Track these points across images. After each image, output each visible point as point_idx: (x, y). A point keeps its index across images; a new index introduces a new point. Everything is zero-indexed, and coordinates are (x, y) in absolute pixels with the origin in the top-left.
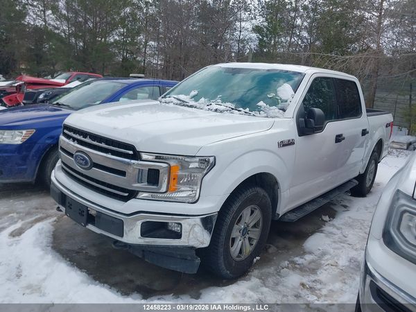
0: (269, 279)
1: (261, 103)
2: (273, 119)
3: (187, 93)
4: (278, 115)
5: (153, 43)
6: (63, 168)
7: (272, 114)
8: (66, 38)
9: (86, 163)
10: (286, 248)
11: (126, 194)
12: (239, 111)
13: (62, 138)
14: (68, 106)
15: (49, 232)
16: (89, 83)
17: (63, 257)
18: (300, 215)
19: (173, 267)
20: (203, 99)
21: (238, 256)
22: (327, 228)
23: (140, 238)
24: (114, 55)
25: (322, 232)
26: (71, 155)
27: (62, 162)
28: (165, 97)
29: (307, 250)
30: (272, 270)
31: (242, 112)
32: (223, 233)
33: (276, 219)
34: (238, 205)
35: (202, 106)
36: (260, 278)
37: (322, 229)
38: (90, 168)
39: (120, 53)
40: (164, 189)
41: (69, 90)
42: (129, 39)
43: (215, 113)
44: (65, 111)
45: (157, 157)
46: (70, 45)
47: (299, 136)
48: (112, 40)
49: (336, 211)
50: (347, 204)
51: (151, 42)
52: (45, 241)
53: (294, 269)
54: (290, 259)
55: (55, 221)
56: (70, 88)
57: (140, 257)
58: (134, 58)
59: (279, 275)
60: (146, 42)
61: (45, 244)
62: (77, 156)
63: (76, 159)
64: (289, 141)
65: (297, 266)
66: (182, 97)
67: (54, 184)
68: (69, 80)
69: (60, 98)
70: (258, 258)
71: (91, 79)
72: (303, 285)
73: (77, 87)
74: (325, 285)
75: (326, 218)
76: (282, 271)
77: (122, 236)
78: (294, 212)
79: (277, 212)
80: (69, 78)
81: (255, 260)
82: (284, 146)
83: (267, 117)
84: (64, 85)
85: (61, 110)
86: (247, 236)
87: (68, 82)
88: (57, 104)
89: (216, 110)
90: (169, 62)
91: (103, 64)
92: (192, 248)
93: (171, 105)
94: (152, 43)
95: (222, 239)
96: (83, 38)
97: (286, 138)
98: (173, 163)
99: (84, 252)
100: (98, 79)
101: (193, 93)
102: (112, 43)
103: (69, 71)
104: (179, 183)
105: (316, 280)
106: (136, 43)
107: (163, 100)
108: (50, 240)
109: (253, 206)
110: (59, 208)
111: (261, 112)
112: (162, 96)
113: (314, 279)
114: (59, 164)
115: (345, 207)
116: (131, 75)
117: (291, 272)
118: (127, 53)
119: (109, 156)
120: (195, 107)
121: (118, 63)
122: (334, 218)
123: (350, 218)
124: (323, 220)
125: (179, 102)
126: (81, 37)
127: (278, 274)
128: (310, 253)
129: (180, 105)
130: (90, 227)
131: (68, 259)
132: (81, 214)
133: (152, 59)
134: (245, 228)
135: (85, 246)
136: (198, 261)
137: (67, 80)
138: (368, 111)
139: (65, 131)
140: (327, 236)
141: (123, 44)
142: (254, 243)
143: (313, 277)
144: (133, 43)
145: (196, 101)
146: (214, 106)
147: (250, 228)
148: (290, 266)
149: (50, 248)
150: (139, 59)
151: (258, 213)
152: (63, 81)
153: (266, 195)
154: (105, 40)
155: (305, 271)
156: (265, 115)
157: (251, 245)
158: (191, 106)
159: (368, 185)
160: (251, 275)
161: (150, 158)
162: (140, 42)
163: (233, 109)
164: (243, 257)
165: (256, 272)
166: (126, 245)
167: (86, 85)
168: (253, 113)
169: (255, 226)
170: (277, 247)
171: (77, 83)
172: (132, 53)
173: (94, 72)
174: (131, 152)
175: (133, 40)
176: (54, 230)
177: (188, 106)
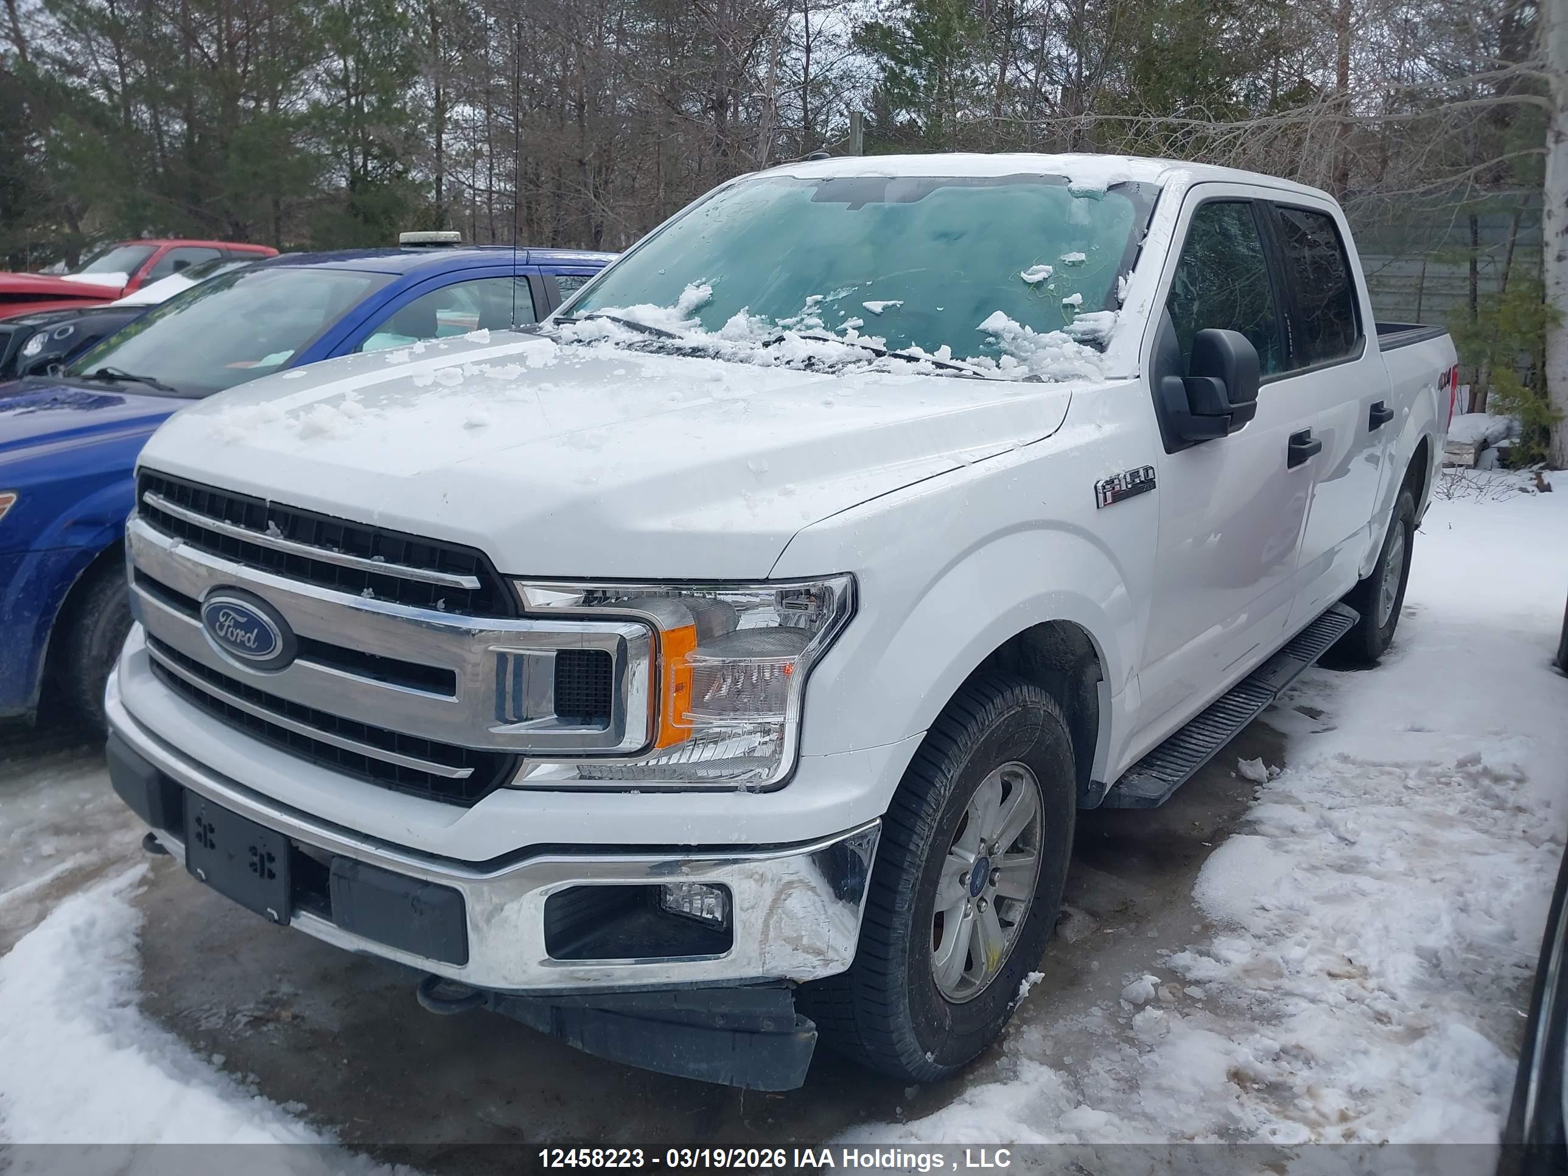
0: (1095, 1065)
1: (997, 321)
2: (1064, 388)
3: (667, 297)
4: (1079, 366)
5: (468, 110)
6: (154, 663)
7: (1050, 366)
8: (115, 108)
9: (264, 641)
10: (1125, 912)
11: (465, 773)
12: (910, 359)
13: (138, 527)
14: (151, 382)
15: (121, 935)
16: (228, 282)
17: (196, 1050)
18: (1177, 774)
19: (695, 1068)
20: (740, 321)
21: (964, 983)
22: (1266, 811)
23: (542, 963)
24: (318, 165)
25: (1251, 828)
26: (190, 605)
27: (150, 636)
28: (568, 318)
29: (1215, 915)
30: (1095, 1018)
31: (925, 365)
32: (905, 904)
33: (1093, 802)
34: (955, 772)
35: (743, 348)
36: (1057, 1064)
37: (1252, 816)
38: (283, 663)
39: (338, 155)
40: (635, 736)
41: (146, 314)
42: (373, 99)
43: (810, 377)
44: (134, 405)
45: (590, 598)
46: (130, 133)
47: (1169, 451)
48: (302, 106)
49: (1284, 736)
50: (1319, 704)
51: (459, 108)
52: (106, 981)
53: (1184, 1005)
54: (1159, 964)
55: (143, 881)
56: (149, 308)
57: (544, 1028)
58: (399, 175)
59: (1131, 1042)
60: (441, 107)
61: (108, 993)
62: (216, 609)
63: (212, 623)
64: (1135, 474)
65: (1195, 991)
66: (647, 313)
67: (119, 735)
68: (142, 275)
69: (111, 349)
70: (1036, 976)
71: (231, 267)
72: (1237, 1076)
73: (178, 301)
74: (1327, 1066)
75: (1255, 769)
76: (1139, 1019)
77: (462, 958)
78: (1151, 766)
79: (1094, 777)
80: (143, 263)
81: (1025, 988)
82: (1119, 497)
83: (1034, 378)
84: (121, 293)
85: (121, 401)
86: (990, 893)
87: (136, 283)
88: (103, 375)
89: (810, 363)
90: (536, 182)
91: (276, 204)
92: (780, 984)
93: (605, 351)
94: (463, 111)
95: (901, 927)
96: (182, 102)
97: (1120, 467)
98: (664, 618)
99: (286, 1015)
100: (259, 262)
101: (693, 295)
102: (303, 120)
103: (138, 237)
104: (698, 704)
105: (1284, 1050)
106: (401, 116)
107: (567, 330)
108: (130, 970)
109: (1007, 767)
110: (151, 838)
111: (1005, 359)
112: (556, 314)
113: (1276, 1046)
114: (135, 641)
115: (1313, 713)
116: (404, 237)
117: (1177, 1024)
118: (367, 155)
119: (366, 601)
120: (717, 355)
121: (333, 198)
122: (1282, 766)
123: (1345, 759)
124: (1243, 779)
125: (637, 337)
126: (171, 99)
127: (1125, 1034)
128: (1233, 927)
129: (644, 347)
130: (308, 923)
131: (218, 1059)
132: (262, 866)
133: (465, 176)
134: (982, 862)
135: (285, 989)
136: (808, 1033)
137: (132, 275)
138: (1381, 329)
139: (150, 498)
140: (1277, 846)
141: (345, 121)
142: (1017, 915)
143: (1270, 1039)
144: (387, 114)
145: (713, 326)
146: (797, 346)
147: (999, 859)
148: (1164, 993)
149: (131, 1013)
150: (416, 175)
151: (1025, 791)
152: (119, 280)
153: (1057, 712)
154: (274, 107)
155: (1231, 1011)
156: (1024, 370)
157: (1005, 924)
158: (696, 352)
159: (1383, 619)
160: (1016, 1054)
161: (559, 600)
162: (415, 110)
163: (879, 354)
164: (979, 983)
165: (1032, 1036)
166: (480, 994)
167: (216, 289)
168: (969, 365)
169: (1014, 849)
170: (1094, 914)
171: (176, 284)
172: (387, 154)
173: (240, 234)
174: (470, 582)
175: (385, 103)
176: (140, 922)
177: (679, 351)
